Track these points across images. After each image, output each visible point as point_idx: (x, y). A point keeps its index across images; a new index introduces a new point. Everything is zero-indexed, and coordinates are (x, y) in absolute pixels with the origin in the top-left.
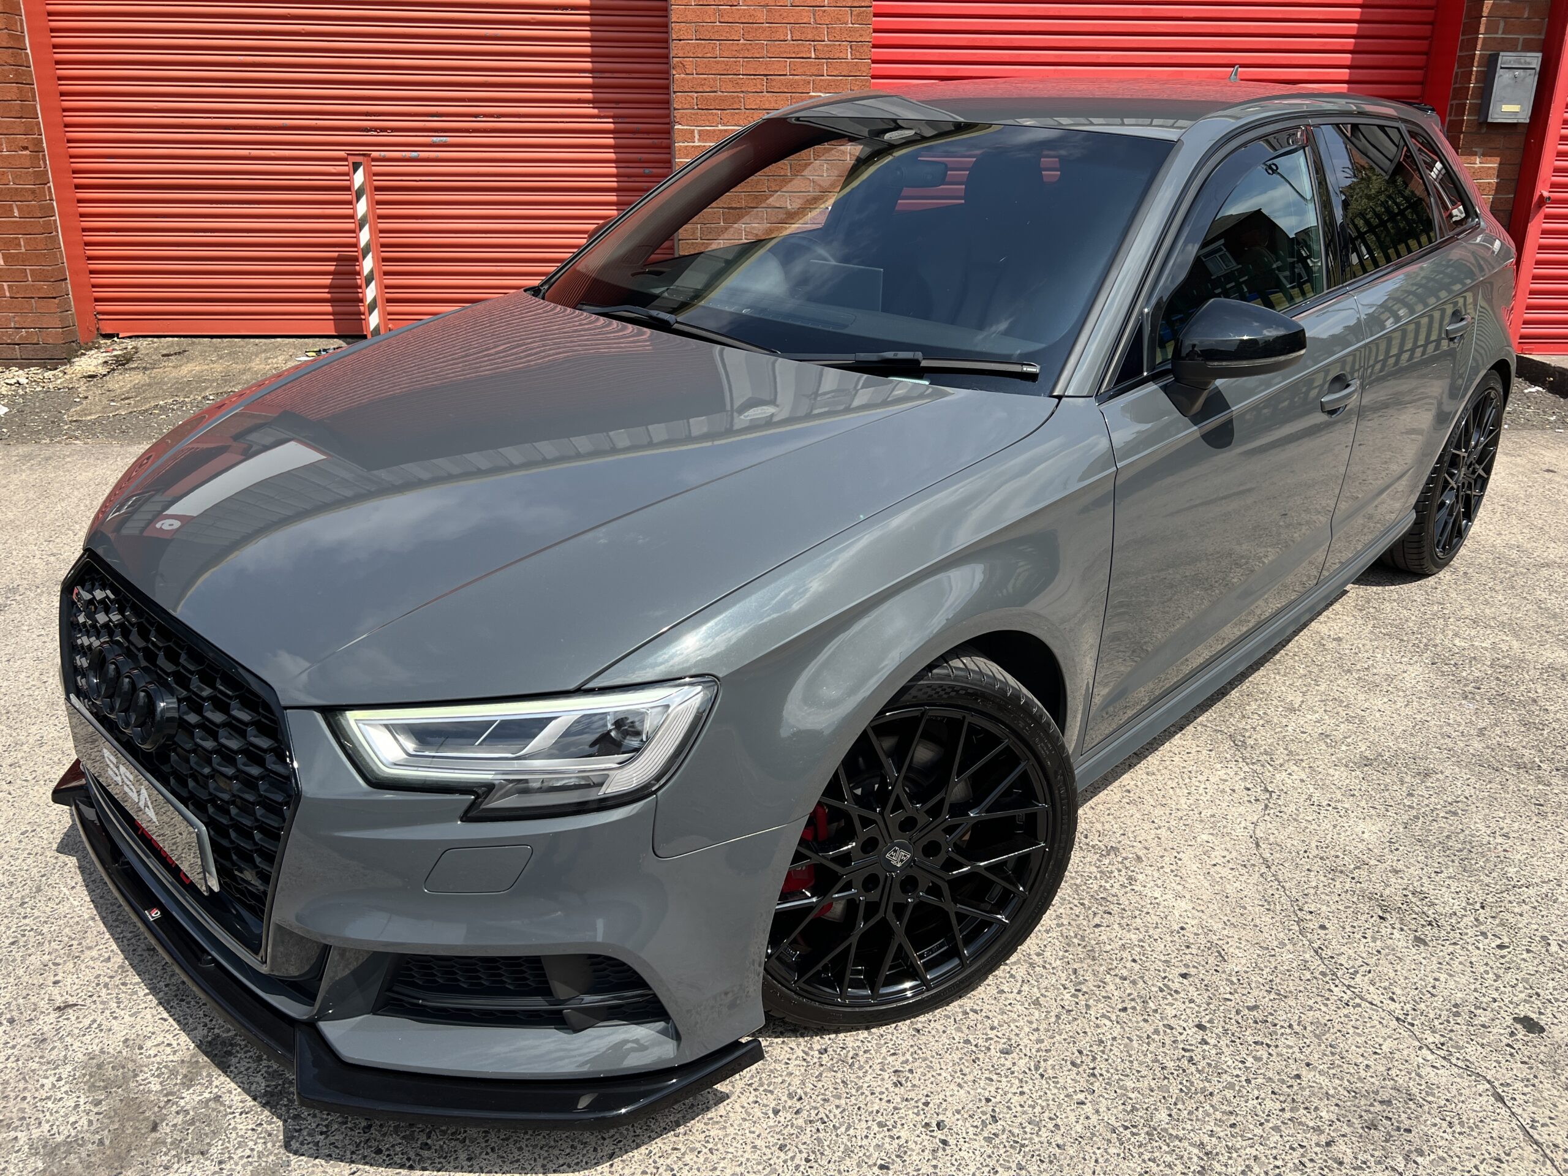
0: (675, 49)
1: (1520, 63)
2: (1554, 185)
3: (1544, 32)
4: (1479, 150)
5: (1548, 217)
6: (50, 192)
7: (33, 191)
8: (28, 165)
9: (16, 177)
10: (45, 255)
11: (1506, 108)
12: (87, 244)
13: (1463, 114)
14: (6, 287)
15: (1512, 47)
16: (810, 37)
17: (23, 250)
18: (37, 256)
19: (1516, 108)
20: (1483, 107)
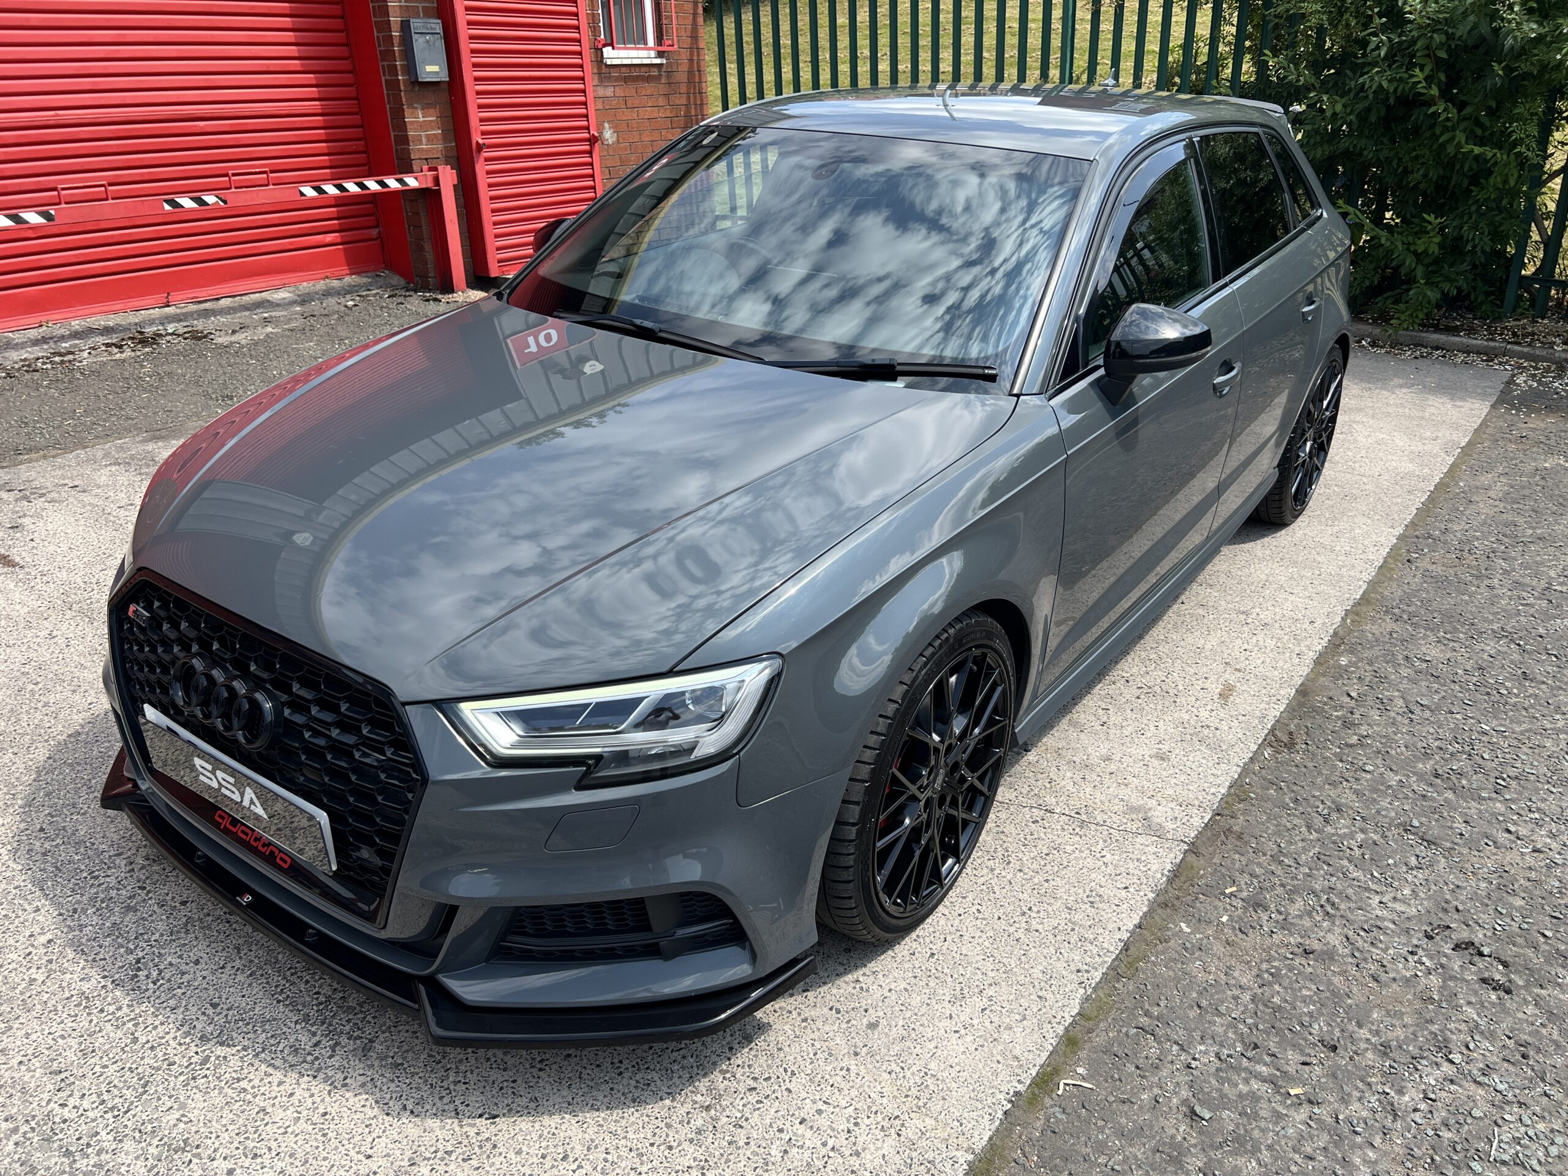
1: (427, 29)
2: (483, 133)
4: (420, 105)
5: (487, 159)
11: (428, 69)
13: (397, 75)
15: (416, 14)
19: (436, 68)
20: (411, 67)
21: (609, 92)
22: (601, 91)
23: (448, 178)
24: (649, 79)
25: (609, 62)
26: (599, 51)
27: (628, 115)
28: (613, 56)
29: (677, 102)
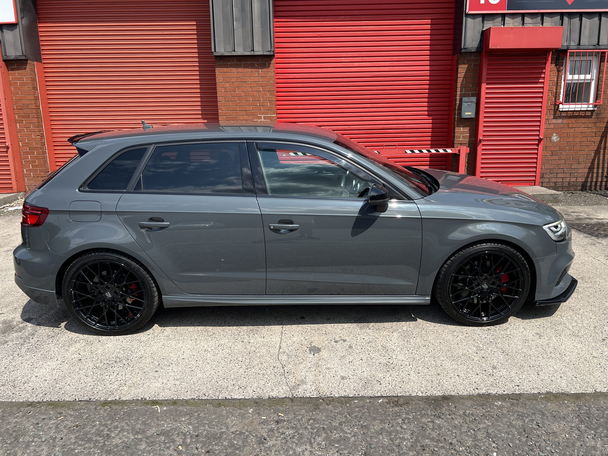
0: (219, 104)
1: (469, 100)
2: (484, 136)
3: (477, 91)
4: (462, 126)
5: (483, 145)
6: (45, 147)
7: (40, 147)
8: (39, 140)
9: (36, 143)
10: (43, 165)
11: (467, 113)
12: (56, 162)
13: (455, 116)
14: (32, 174)
15: (468, 96)
16: (257, 100)
17: (37, 164)
18: (41, 165)
19: (470, 113)
20: (460, 114)
21: (560, 121)
22: (554, 121)
23: (464, 151)
24: (585, 117)
25: (561, 110)
26: (556, 106)
27: (568, 130)
28: (564, 107)
29: (601, 126)
